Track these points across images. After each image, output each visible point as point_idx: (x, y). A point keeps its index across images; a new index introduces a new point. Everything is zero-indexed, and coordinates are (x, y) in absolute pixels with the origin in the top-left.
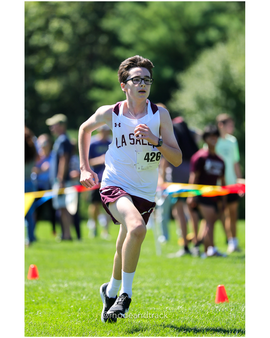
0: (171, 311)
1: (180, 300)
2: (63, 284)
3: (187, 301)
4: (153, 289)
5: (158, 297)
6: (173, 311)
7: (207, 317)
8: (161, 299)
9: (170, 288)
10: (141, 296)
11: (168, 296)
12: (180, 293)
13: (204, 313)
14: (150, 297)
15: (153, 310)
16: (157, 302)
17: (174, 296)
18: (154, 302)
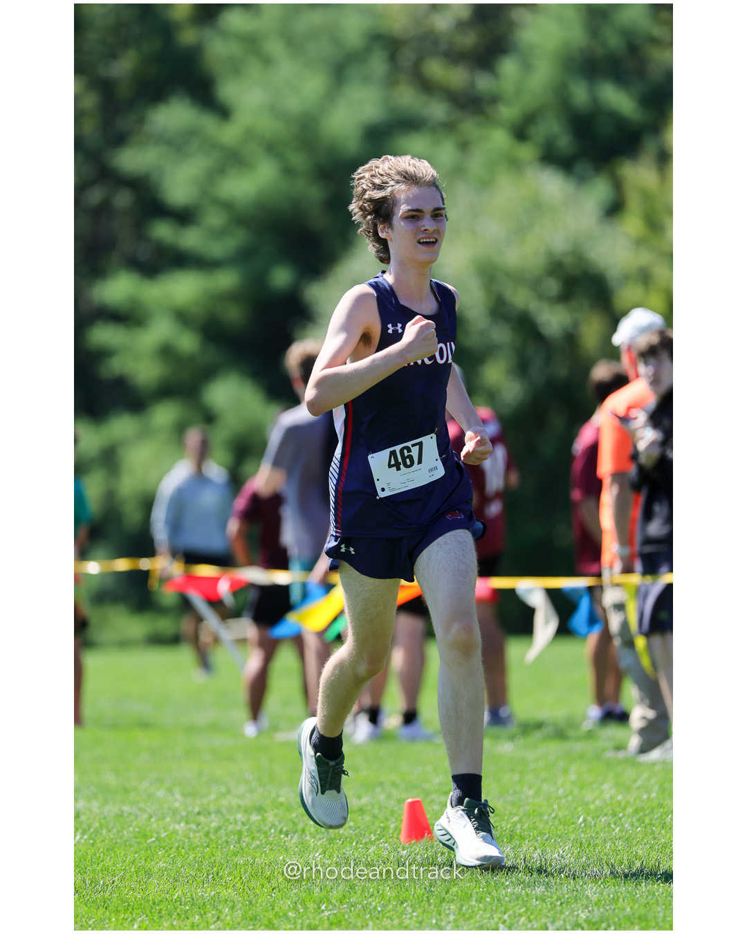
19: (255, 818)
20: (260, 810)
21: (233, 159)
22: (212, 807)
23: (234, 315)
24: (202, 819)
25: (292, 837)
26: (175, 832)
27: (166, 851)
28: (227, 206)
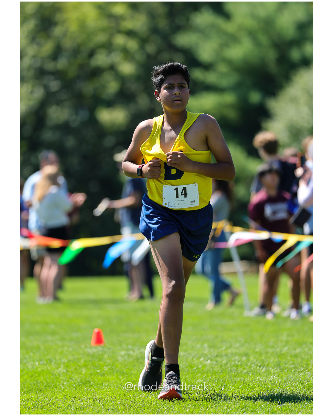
0: (262, 382)
1: (273, 368)
2: (134, 351)
3: (282, 370)
4: (241, 355)
5: (247, 365)
6: (265, 381)
7: (306, 389)
8: (250, 367)
9: (261, 354)
10: (226, 364)
11: (259, 364)
12: (273, 360)
13: (302, 383)
14: (237, 366)
15: (241, 380)
16: (245, 371)
17: (266, 364)
18: (241, 372)
19: (244, 359)
20: (246, 355)
21: (233, 39)
22: (224, 353)
23: (232, 115)
24: (218, 359)
25: (262, 368)
26: (205, 366)
27: (202, 374)
28: (229, 62)
